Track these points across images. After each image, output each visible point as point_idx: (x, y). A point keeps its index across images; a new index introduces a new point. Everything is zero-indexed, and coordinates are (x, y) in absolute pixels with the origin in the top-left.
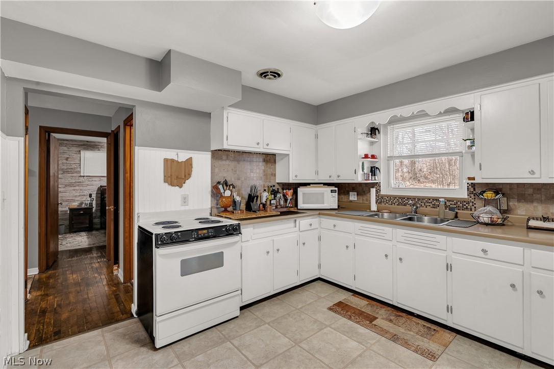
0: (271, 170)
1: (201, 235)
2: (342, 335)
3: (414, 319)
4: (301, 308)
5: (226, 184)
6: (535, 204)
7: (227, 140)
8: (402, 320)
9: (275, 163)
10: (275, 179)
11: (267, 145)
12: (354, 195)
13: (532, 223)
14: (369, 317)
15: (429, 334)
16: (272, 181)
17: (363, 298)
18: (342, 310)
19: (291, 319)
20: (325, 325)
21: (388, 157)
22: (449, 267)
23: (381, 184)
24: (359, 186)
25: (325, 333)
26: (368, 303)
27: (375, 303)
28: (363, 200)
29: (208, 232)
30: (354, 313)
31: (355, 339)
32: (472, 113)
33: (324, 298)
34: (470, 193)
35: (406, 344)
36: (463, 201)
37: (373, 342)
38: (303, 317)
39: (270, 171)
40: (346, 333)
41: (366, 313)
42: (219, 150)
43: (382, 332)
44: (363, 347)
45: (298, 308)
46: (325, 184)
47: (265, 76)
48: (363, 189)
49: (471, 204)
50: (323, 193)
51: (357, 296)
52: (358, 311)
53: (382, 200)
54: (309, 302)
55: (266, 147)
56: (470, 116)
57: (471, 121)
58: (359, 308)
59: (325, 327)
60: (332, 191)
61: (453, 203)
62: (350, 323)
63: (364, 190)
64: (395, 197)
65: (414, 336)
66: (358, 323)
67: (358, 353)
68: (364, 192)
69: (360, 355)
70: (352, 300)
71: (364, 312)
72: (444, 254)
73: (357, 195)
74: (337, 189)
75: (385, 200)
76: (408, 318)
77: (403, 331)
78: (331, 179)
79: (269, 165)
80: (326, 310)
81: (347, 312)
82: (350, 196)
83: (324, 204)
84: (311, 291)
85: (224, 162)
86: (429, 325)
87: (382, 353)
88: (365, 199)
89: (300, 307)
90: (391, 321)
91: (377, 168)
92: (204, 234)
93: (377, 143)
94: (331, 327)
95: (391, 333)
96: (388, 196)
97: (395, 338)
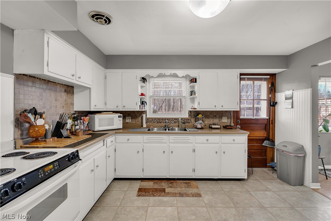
0: (71, 100)
1: (47, 172)
2: (160, 208)
3: (178, 181)
4: (121, 204)
5: (34, 112)
6: (210, 119)
7: (48, 66)
8: (175, 184)
9: (73, 94)
10: (73, 108)
11: (79, 78)
12: (129, 118)
13: (213, 126)
14: (161, 190)
15: (189, 186)
16: (71, 110)
17: (148, 181)
18: (145, 193)
19: (122, 216)
20: (146, 207)
21: (151, 96)
22: (194, 151)
23: (147, 111)
24: (133, 113)
25: (151, 212)
26: (153, 182)
27: (156, 181)
28: (135, 121)
29: (54, 167)
30: (153, 191)
31: (167, 206)
32: (196, 79)
33: (127, 190)
34: (190, 115)
35: (187, 195)
36: (187, 119)
37: (175, 202)
38: (128, 210)
39: (69, 101)
40: (160, 205)
41: (158, 188)
42: (24, 75)
43: (174, 195)
44: (175, 207)
45: (118, 205)
46: (114, 112)
47: (97, 19)
48: (135, 115)
49: (190, 120)
50: (113, 118)
51: (144, 181)
52: (153, 189)
53: (148, 121)
54: (122, 198)
55: (78, 79)
56: (194, 80)
57: (195, 82)
58: (152, 188)
59: (148, 208)
60: (119, 117)
61: (183, 120)
62: (156, 198)
63: (137, 115)
64: (155, 119)
65: (185, 189)
66: (160, 196)
67: (176, 212)
68: (137, 116)
69: (178, 213)
70: (145, 185)
71: (156, 188)
72: (191, 145)
73: (132, 118)
74: (122, 115)
75: (150, 121)
76: (176, 182)
77: (180, 189)
78: (118, 108)
79: (69, 95)
80: (137, 197)
81: (149, 193)
82: (126, 120)
83: (113, 125)
84: (115, 189)
85: (30, 89)
86: (185, 181)
87: (184, 206)
88: (137, 121)
89: (119, 204)
90: (171, 187)
91: (145, 102)
92: (50, 170)
93: (145, 87)
94: (150, 207)
95: (177, 193)
96: (151, 118)
97: (181, 195)
